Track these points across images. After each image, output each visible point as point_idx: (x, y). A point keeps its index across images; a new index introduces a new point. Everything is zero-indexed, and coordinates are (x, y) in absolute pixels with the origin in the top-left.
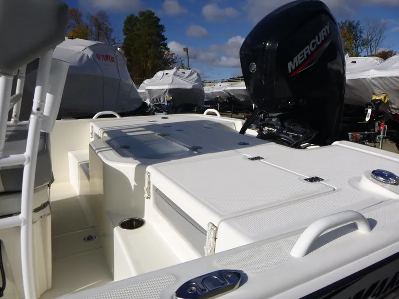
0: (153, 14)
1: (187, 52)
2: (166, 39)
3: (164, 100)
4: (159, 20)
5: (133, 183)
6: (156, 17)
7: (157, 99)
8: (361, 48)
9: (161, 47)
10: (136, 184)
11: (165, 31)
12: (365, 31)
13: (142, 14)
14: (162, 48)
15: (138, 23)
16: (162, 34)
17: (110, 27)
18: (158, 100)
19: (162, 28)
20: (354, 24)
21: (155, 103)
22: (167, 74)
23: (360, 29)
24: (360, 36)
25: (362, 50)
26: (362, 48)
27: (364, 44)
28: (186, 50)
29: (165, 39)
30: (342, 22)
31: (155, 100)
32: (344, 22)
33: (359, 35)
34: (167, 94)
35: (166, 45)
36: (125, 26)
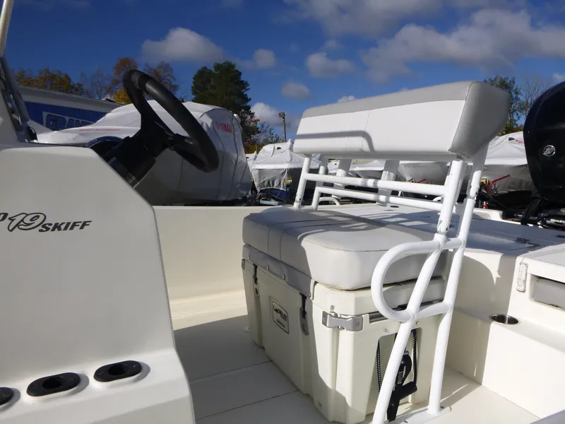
0: (233, 66)
1: (284, 118)
2: (250, 99)
3: (280, 184)
4: (240, 74)
5: (495, 275)
6: (237, 71)
7: (269, 182)
8: (517, 114)
9: (243, 110)
10: (499, 277)
11: (248, 89)
12: (522, 91)
13: (218, 67)
14: (243, 112)
15: (212, 80)
16: (245, 93)
17: (174, 83)
18: (271, 183)
19: (244, 85)
20: (508, 81)
21: (264, 187)
22: (279, 148)
23: (516, 89)
24: (516, 98)
25: (519, 118)
26: (519, 114)
27: (522, 109)
28: (282, 116)
29: (247, 100)
30: (490, 79)
31: (266, 183)
32: (493, 79)
33: (514, 96)
34: (285, 176)
35: (249, 108)
36: (194, 82)
